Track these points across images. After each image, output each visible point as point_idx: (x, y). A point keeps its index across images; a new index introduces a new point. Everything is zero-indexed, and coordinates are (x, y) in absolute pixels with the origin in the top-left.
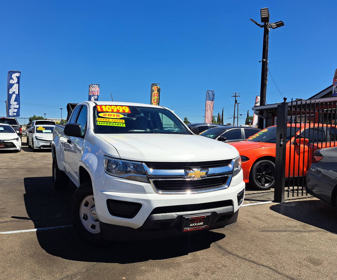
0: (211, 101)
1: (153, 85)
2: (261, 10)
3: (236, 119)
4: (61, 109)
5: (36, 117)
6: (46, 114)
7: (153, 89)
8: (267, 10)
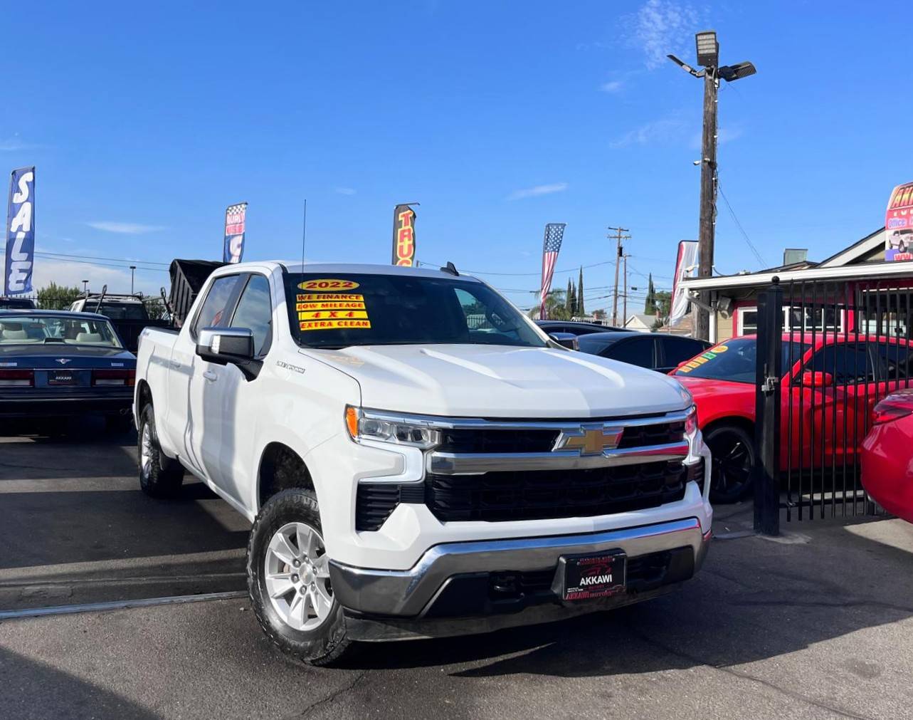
0: (553, 253)
1: (399, 209)
2: (697, 36)
3: (621, 300)
4: (131, 267)
5: (57, 288)
6: (87, 281)
7: (400, 219)
8: (713, 36)
